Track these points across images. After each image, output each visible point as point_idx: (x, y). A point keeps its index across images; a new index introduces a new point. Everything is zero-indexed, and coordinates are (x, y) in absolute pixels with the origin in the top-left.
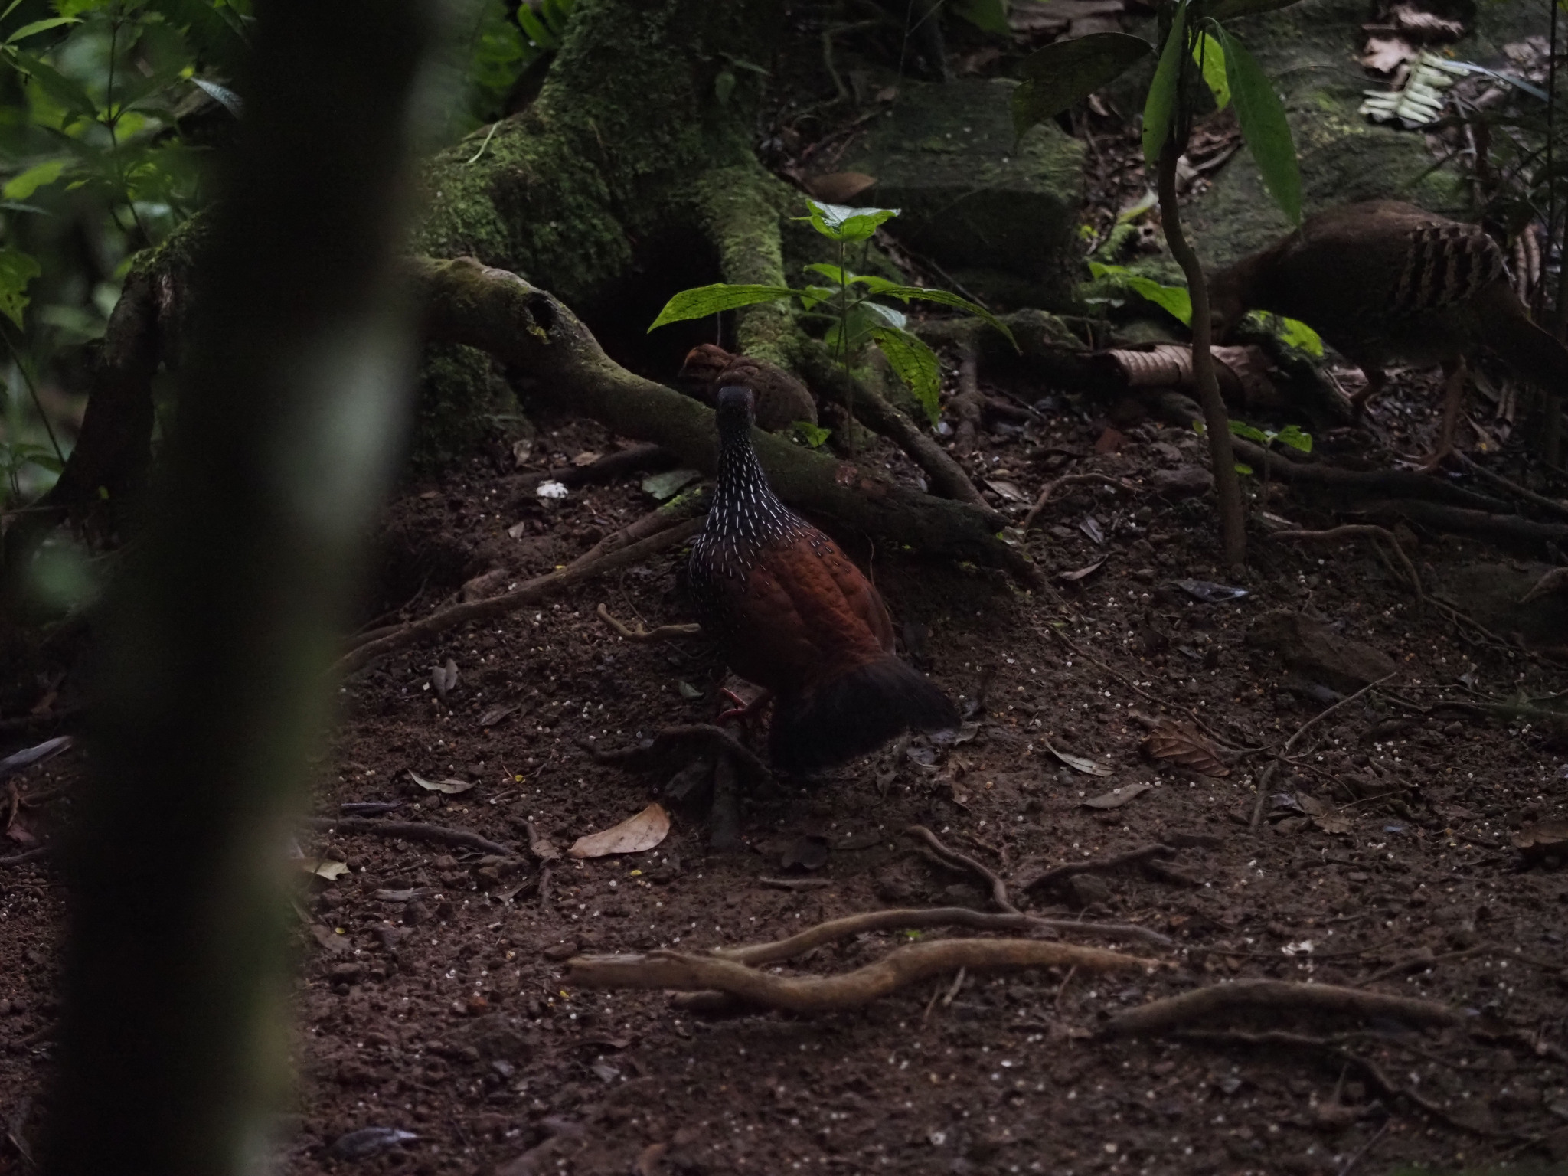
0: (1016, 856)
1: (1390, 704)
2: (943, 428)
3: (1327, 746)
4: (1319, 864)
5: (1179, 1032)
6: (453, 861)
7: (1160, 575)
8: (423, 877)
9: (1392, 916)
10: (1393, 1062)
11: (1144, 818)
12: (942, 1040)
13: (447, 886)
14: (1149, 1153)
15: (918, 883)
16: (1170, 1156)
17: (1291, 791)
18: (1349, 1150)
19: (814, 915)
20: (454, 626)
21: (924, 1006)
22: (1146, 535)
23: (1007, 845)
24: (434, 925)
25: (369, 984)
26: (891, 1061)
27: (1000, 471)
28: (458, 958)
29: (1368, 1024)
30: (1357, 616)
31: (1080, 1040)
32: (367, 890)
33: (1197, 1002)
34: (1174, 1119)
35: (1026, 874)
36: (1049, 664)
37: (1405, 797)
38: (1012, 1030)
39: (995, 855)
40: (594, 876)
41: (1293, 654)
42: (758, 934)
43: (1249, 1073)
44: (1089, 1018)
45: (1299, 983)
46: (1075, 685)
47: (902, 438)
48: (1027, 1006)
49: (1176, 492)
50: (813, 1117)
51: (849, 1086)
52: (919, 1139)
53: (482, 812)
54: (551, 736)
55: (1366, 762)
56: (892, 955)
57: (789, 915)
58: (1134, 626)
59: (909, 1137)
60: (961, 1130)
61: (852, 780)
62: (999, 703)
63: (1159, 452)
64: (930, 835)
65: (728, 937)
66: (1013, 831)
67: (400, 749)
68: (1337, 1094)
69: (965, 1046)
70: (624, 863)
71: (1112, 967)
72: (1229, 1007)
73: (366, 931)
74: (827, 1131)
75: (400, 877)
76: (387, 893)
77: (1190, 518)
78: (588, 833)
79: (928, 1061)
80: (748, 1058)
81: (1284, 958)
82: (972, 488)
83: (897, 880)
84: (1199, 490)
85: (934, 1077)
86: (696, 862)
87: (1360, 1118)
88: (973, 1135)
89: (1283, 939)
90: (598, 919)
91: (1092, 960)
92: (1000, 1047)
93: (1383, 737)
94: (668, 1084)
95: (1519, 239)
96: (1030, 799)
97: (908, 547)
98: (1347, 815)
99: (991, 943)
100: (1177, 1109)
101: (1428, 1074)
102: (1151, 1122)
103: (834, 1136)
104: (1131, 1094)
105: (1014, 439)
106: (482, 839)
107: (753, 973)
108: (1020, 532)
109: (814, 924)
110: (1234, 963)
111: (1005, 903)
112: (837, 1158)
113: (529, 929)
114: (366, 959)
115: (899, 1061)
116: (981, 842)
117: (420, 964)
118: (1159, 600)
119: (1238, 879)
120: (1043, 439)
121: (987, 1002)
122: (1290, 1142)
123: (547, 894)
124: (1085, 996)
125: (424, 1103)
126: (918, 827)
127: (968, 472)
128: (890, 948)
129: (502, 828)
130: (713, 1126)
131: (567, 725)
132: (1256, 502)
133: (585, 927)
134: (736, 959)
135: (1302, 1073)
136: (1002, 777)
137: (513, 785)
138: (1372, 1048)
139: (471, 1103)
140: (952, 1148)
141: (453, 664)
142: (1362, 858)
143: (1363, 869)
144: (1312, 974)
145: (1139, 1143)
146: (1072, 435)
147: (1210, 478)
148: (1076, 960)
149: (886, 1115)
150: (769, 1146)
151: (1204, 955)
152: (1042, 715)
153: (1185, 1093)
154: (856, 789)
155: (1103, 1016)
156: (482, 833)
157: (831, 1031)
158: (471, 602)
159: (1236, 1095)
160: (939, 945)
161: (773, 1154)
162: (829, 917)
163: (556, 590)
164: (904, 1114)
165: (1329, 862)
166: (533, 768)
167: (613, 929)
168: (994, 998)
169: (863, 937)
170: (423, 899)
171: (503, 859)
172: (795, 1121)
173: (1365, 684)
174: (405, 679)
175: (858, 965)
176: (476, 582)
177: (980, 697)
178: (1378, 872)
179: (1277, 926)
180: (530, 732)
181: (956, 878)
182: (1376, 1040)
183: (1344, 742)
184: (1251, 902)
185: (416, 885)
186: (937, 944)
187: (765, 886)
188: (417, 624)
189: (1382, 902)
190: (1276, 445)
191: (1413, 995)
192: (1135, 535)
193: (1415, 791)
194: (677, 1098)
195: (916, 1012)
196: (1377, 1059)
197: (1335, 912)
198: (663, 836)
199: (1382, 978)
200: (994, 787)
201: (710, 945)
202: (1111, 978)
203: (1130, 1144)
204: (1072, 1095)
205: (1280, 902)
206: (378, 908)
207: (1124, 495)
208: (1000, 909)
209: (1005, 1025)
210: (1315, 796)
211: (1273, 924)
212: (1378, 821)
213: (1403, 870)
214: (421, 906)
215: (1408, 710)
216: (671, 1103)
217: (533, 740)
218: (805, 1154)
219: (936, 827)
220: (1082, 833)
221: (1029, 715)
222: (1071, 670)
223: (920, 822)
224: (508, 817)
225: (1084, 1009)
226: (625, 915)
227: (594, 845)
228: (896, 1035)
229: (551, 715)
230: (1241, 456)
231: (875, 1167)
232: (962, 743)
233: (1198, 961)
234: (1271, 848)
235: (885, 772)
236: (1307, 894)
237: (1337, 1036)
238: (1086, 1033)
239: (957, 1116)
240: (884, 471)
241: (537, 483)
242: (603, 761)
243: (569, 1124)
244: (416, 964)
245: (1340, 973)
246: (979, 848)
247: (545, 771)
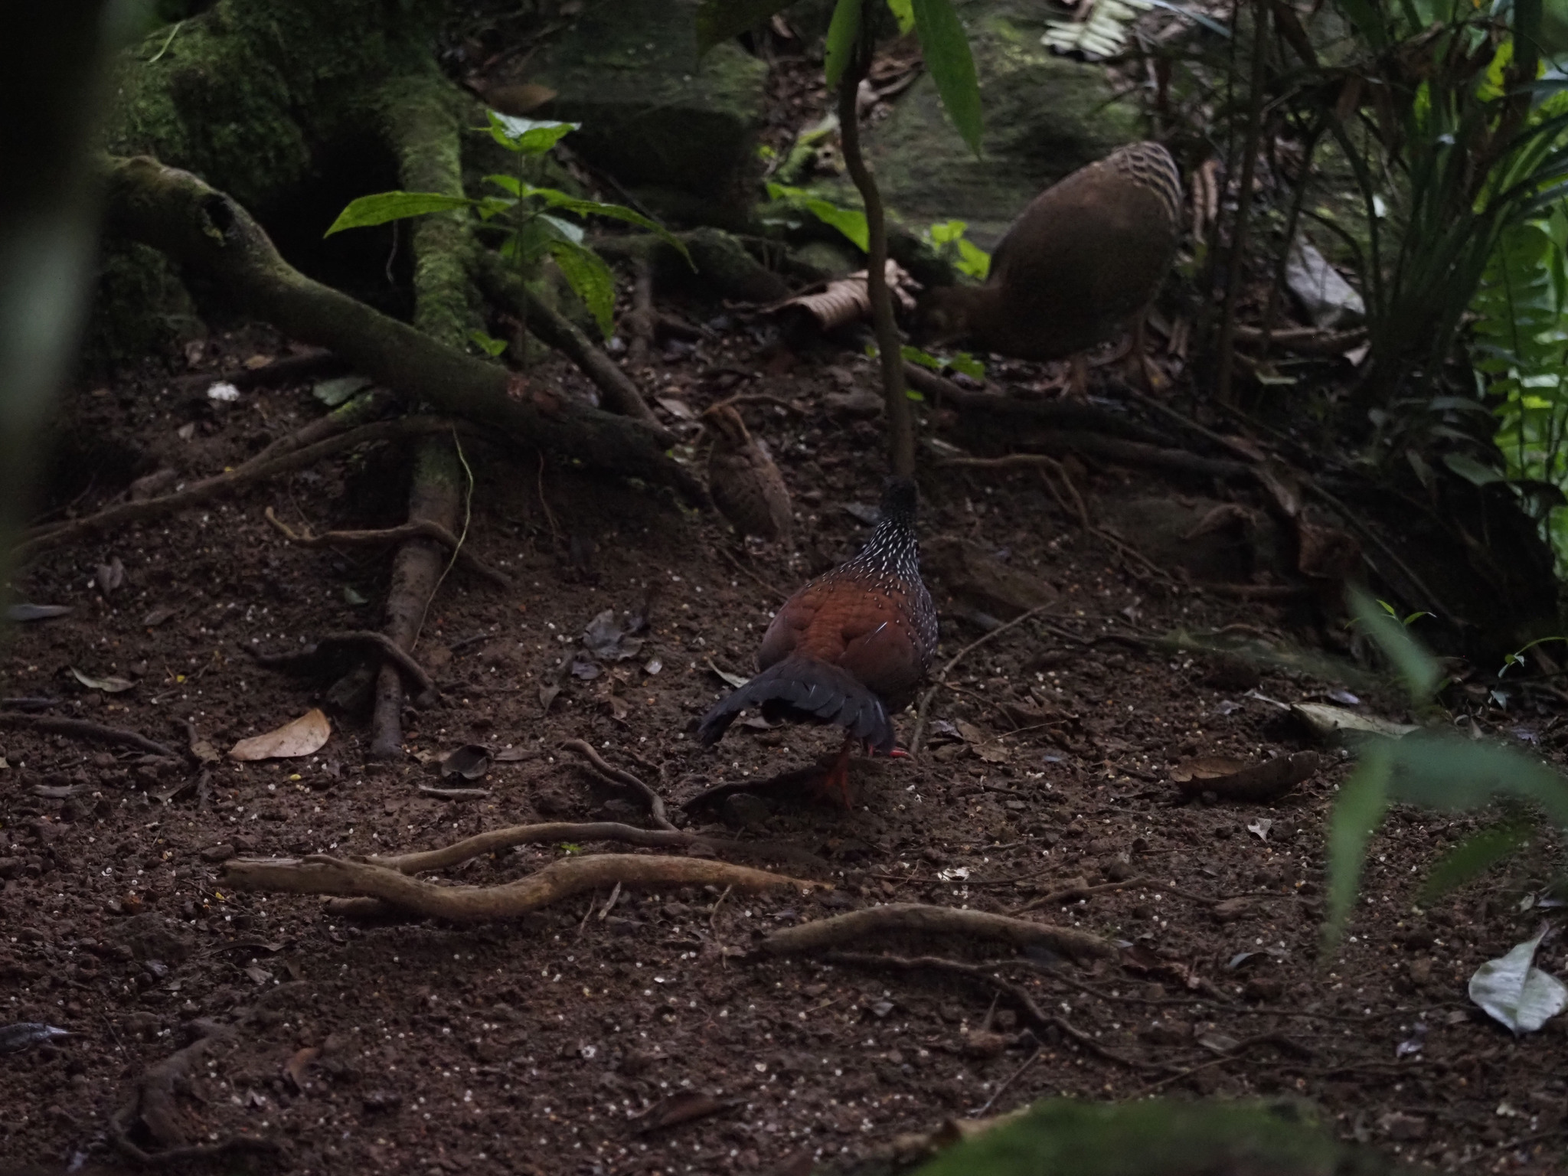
0: (675, 772)
1: (1052, 634)
2: (615, 343)
3: (990, 674)
4: (976, 791)
5: (834, 953)
6: (113, 759)
7: (828, 498)
8: (81, 774)
9: (1048, 845)
10: (1045, 991)
11: (805, 740)
12: (596, 954)
13: (106, 783)
14: (799, 1073)
15: (577, 797)
16: (820, 1077)
17: (950, 718)
18: (997, 1077)
19: (472, 825)
20: (121, 525)
21: (580, 920)
22: (815, 458)
23: (667, 762)
24: (92, 822)
25: (24, 879)
26: (545, 973)
27: (672, 389)
28: (114, 857)
29: (1021, 952)
30: (1025, 545)
31: (733, 959)
32: (26, 784)
33: (851, 924)
34: (825, 1039)
35: (685, 792)
36: (714, 583)
37: (1064, 727)
38: (665, 946)
39: (654, 772)
40: (254, 779)
41: (959, 581)
42: (417, 841)
43: (901, 997)
44: (744, 937)
45: (953, 909)
46: (740, 604)
47: (577, 354)
48: (683, 922)
49: (847, 415)
50: (465, 1026)
51: (503, 997)
52: (570, 1052)
53: (143, 712)
54: (215, 638)
55: (1027, 691)
56: (549, 868)
57: (446, 825)
58: (800, 547)
59: (559, 1049)
60: (611, 1045)
61: (514, 693)
62: (663, 621)
63: (832, 376)
64: (590, 749)
65: (386, 844)
66: (673, 748)
67: (63, 646)
68: (988, 1021)
69: (619, 961)
70: (283, 767)
71: (767, 888)
72: (881, 931)
73: (22, 827)
74: (478, 1040)
75: (59, 774)
76: (45, 789)
77: (859, 442)
78: (249, 735)
79: (581, 975)
80: (402, 965)
81: (939, 884)
82: (643, 405)
83: (555, 793)
84: (869, 414)
85: (586, 991)
86: (356, 769)
87: (1011, 1046)
88: (625, 1051)
89: (938, 864)
90: (256, 822)
91: (748, 880)
92: (654, 963)
93: (1045, 667)
94: (320, 989)
95: (1196, 176)
96: (691, 717)
97: (576, 461)
98: (1006, 744)
99: (648, 859)
100: (828, 1031)
101: (1078, 1003)
102: (803, 1043)
103: (485, 1046)
104: (783, 1015)
105: (687, 357)
106: (142, 739)
107: (410, 881)
108: (689, 450)
109: (471, 834)
110: (890, 888)
111: (663, 820)
112: (487, 1068)
113: (187, 829)
114: (23, 854)
115: (552, 974)
116: (641, 758)
117: (78, 861)
118: (827, 523)
119: (896, 804)
120: (715, 358)
121: (642, 918)
122: (940, 1067)
123: (205, 795)
124: (740, 915)
125: (77, 999)
126: (580, 741)
127: (640, 388)
128: (547, 861)
129: (163, 727)
130: (364, 1032)
131: (230, 628)
132: (926, 428)
133: (243, 829)
134: (393, 867)
135: (953, 999)
136: (664, 694)
137: (175, 685)
138: (1025, 976)
139: (123, 1001)
140: (602, 1062)
141: (119, 565)
142: (1020, 787)
143: (1021, 798)
144: (967, 901)
145: (789, 1063)
146: (745, 355)
147: (880, 403)
148: (733, 878)
149: (538, 1026)
150: (420, 1054)
151: (860, 880)
152: (706, 634)
153: (837, 1016)
154: (519, 702)
155: (757, 935)
156: (143, 732)
157: (483, 941)
158: (139, 501)
159: (888, 1018)
160: (596, 860)
161: (424, 1063)
162: (487, 829)
163: (225, 493)
164: (555, 1027)
165: (987, 789)
166: (195, 669)
167: (270, 832)
168: (649, 914)
169: (520, 849)
170: (81, 796)
171: (162, 759)
172: (446, 1030)
173: (1023, 611)
174: (70, 576)
175: (515, 877)
176: (144, 482)
177: (644, 613)
178: (1036, 801)
179: (934, 852)
180: (193, 633)
181: (614, 793)
182: (1028, 968)
183: (1006, 672)
184: (908, 827)
185: (75, 782)
186: (594, 858)
187: (424, 795)
188: (83, 521)
189: (1038, 831)
190: (948, 372)
191: (1067, 925)
192: (804, 457)
193: (1075, 721)
194: (329, 1003)
195: (572, 925)
196: (1028, 988)
197: (992, 840)
198: (323, 741)
199: (1035, 907)
200: (656, 703)
201: (366, 852)
202: (767, 899)
203: (780, 1063)
204: (724, 1013)
205: (937, 827)
206: (35, 804)
207: (795, 417)
208: (659, 826)
209: (659, 942)
210: (977, 725)
211: (930, 850)
212: (1038, 751)
213: (1059, 800)
214: (79, 802)
215: (1071, 642)
216: (324, 1008)
217: (195, 641)
218: (456, 1064)
219: (597, 742)
220: (742, 753)
221: (693, 634)
222: (736, 590)
223: (580, 736)
224: (169, 718)
225: (738, 928)
226: (283, 819)
227: (254, 748)
228: (550, 947)
229: (216, 618)
230: (914, 383)
231: (525, 1078)
232: (626, 659)
233: (852, 883)
234: (929, 774)
235: (549, 685)
236: (964, 821)
237: (990, 963)
238: (739, 952)
239: (608, 1030)
240: (556, 384)
241: (207, 385)
242: (264, 665)
243: (221, 1026)
244: (73, 861)
245: (994, 900)
246: (639, 765)
247: (208, 673)
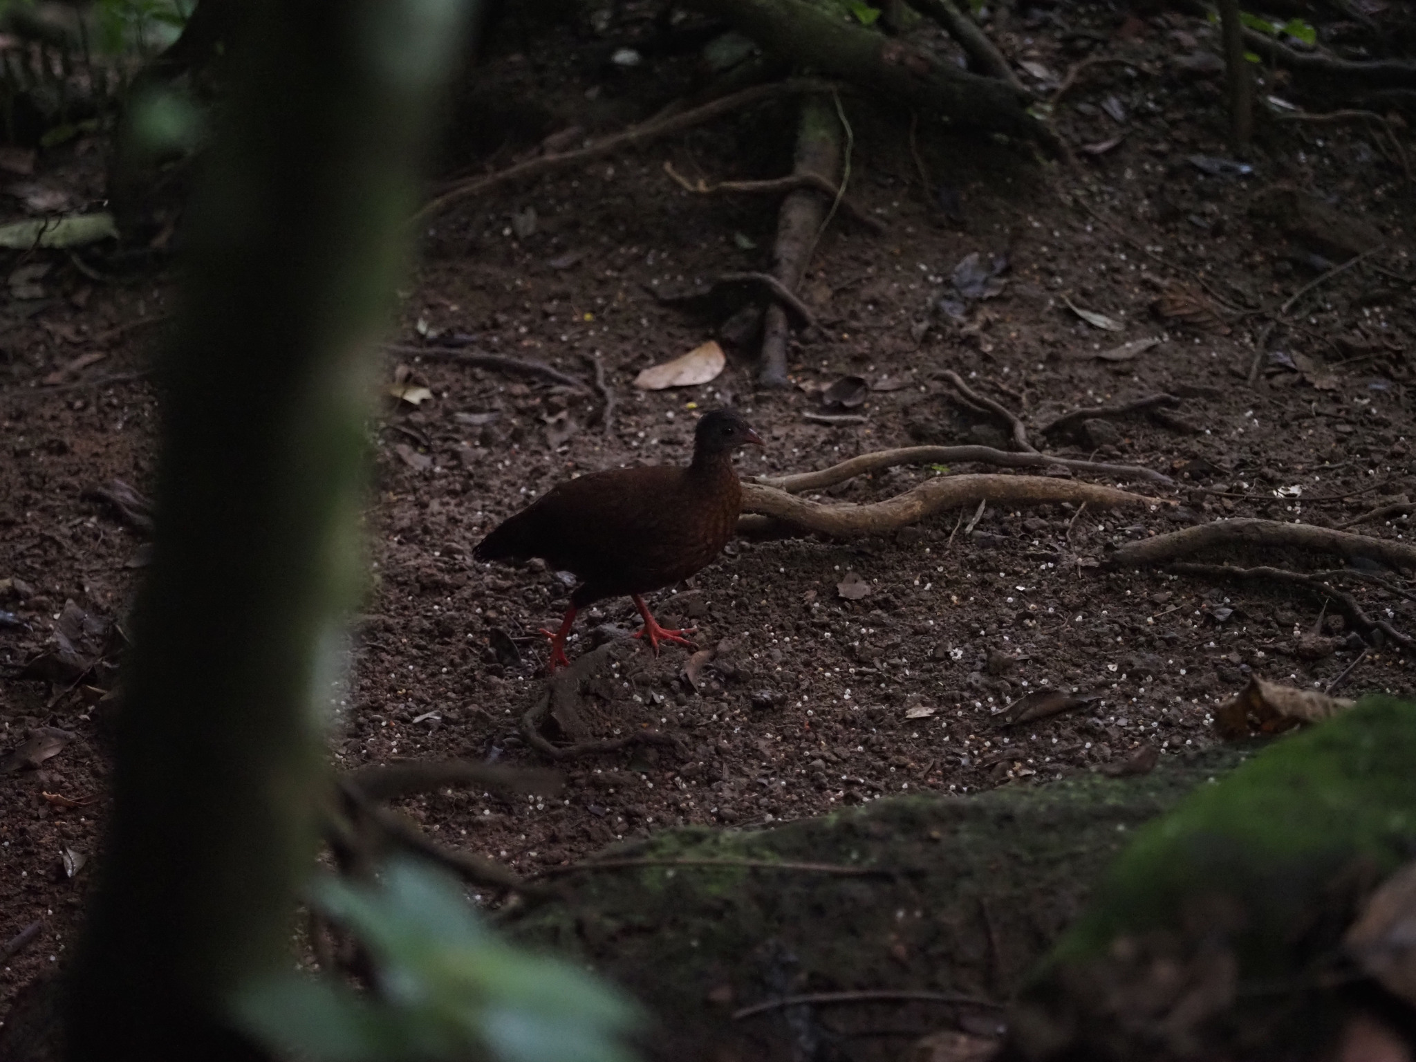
0: (1035, 400)
1: (1377, 273)
2: (983, 12)
3: (1321, 311)
4: (1309, 416)
5: (1178, 564)
6: (526, 390)
7: (1174, 150)
8: (499, 403)
9: (1373, 465)
10: (1371, 598)
11: (1153, 370)
12: (962, 564)
13: (520, 412)
14: (1147, 673)
15: (946, 422)
16: (1166, 676)
17: (1286, 350)
18: (1327, 676)
19: (851, 448)
20: (533, 180)
21: (948, 534)
22: (1162, 114)
23: (1028, 391)
24: (508, 447)
25: (447, 499)
26: (917, 582)
27: (1034, 53)
28: (528, 479)
29: (1349, 563)
30: (1351, 194)
31: (1086, 569)
32: (448, 414)
33: (1194, 537)
34: (1171, 642)
35: (1044, 417)
36: (1071, 228)
37: (1389, 358)
38: (1026, 558)
39: (1016, 399)
40: (654, 407)
41: (1293, 226)
42: (800, 464)
43: (1238, 604)
44: (1097, 549)
45: (1287, 523)
46: (1093, 248)
47: (946, 21)
48: (1041, 536)
49: (1191, 76)
50: (844, 631)
51: (878, 604)
52: (940, 654)
53: (554, 347)
54: (619, 279)
55: (1354, 326)
56: (920, 487)
57: (828, 448)
58: (1149, 196)
59: (930, 652)
60: (977, 648)
61: (889, 328)
62: (1024, 262)
63: (1177, 40)
64: (958, 379)
65: (773, 466)
66: (1034, 378)
67: (482, 288)
68: (1318, 626)
69: (984, 571)
70: (680, 395)
71: (1119, 504)
72: (1221, 543)
73: (445, 451)
74: (857, 644)
75: (478, 403)
76: (463, 417)
77: (1203, 100)
78: (648, 367)
79: (949, 583)
80: (787, 575)
81: (1275, 501)
82: (1006, 67)
83: (927, 419)
84: (1212, 74)
85: (954, 598)
86: (747, 398)
87: (1339, 648)
88: (988, 652)
89: (1273, 483)
90: (656, 447)
91: (1101, 497)
92: (1016, 573)
93: (1370, 303)
94: (714, 596)
96: (1049, 350)
97: (946, 119)
98: (1338, 373)
99: (1011, 479)
100: (1174, 634)
101: (1401, 609)
102: (1150, 644)
103: (863, 649)
104: (1133, 620)
105: (1046, 24)
106: (553, 371)
107: (795, 500)
108: (1048, 108)
109: (851, 457)
110: (1229, 504)
111: (1024, 444)
112: (864, 669)
113: (593, 453)
114: (446, 476)
115: (923, 583)
116: (1004, 387)
117: (494, 483)
118: (1172, 174)
119: (1235, 428)
120: (1073, 25)
121: (1004, 532)
122: (1275, 667)
123: (610, 422)
124: (1094, 529)
125: (494, 608)
126: (948, 372)
127: (1003, 51)
128: (919, 481)
129: (572, 361)
130: (752, 636)
131: (633, 271)
132: (1263, 87)
133: (644, 453)
134: (779, 487)
135: (1288, 605)
136: (1025, 329)
137: (582, 323)
138: (1352, 584)
139: (536, 610)
140: (969, 663)
141: (531, 214)
142: (1348, 412)
143: (1349, 422)
144: (1300, 516)
145: (1138, 664)
146: (1098, 21)
147: (1221, 64)
148: (1087, 496)
149: (911, 631)
150: (805, 656)
151: (1202, 496)
152: (1063, 274)
153: (1182, 620)
154: (894, 337)
155: (1109, 547)
156: (554, 365)
157: (861, 553)
158: (551, 157)
159: (1228, 623)
160: (963, 480)
161: (807, 664)
162: (865, 452)
163: (629, 149)
164: (926, 632)
165: (1318, 414)
166: (602, 308)
167: (669, 456)
168: (1011, 529)
169: (895, 470)
170: (497, 423)
171: (571, 390)
172: (827, 634)
173: (1356, 254)
174: (489, 225)
175: (890, 495)
176: (555, 139)
177: (1007, 255)
178: (1362, 424)
179: (1270, 472)
180: (600, 276)
181: (979, 419)
182: (1353, 576)
183: (1336, 307)
184: (1246, 449)
185: (492, 410)
186: (961, 477)
187: (809, 422)
188: (500, 175)
189: (1365, 452)
190: (1283, 36)
191: (1390, 537)
192: (1151, 114)
193: (1399, 353)
194: (723, 610)
195: (941, 538)
196: (1355, 595)
197: (1322, 460)
198: (718, 369)
199: (1361, 522)
200: (1018, 338)
201: (756, 473)
202: (1118, 514)
203: (1130, 664)
204: (1079, 618)
205: (1272, 449)
206: (457, 430)
207: (1144, 77)
208: (1021, 449)
209: (1020, 553)
210: (1308, 356)
211: (1266, 470)
212: (1365, 379)
213: (1386, 424)
214: (496, 429)
215: (1395, 280)
216: (717, 614)
217: (602, 283)
218: (835, 664)
219: (964, 372)
220: (1095, 382)
221: (1052, 274)
222: (1090, 234)
223: (949, 367)
224: (577, 352)
225: (1092, 542)
226: (681, 443)
227: (656, 377)
228: (921, 559)
229: (620, 262)
230: (1252, 45)
231: (899, 678)
232: (990, 298)
233: (1195, 500)
234: (1266, 400)
235: (919, 321)
236: (1297, 443)
237: (1321, 572)
238: (1094, 563)
239: (974, 634)
240: (927, 49)
241: (613, 50)
242: (663, 304)
243: (624, 631)
244: (490, 482)
245: (1324, 516)
246: (1002, 393)
247: (613, 311)
